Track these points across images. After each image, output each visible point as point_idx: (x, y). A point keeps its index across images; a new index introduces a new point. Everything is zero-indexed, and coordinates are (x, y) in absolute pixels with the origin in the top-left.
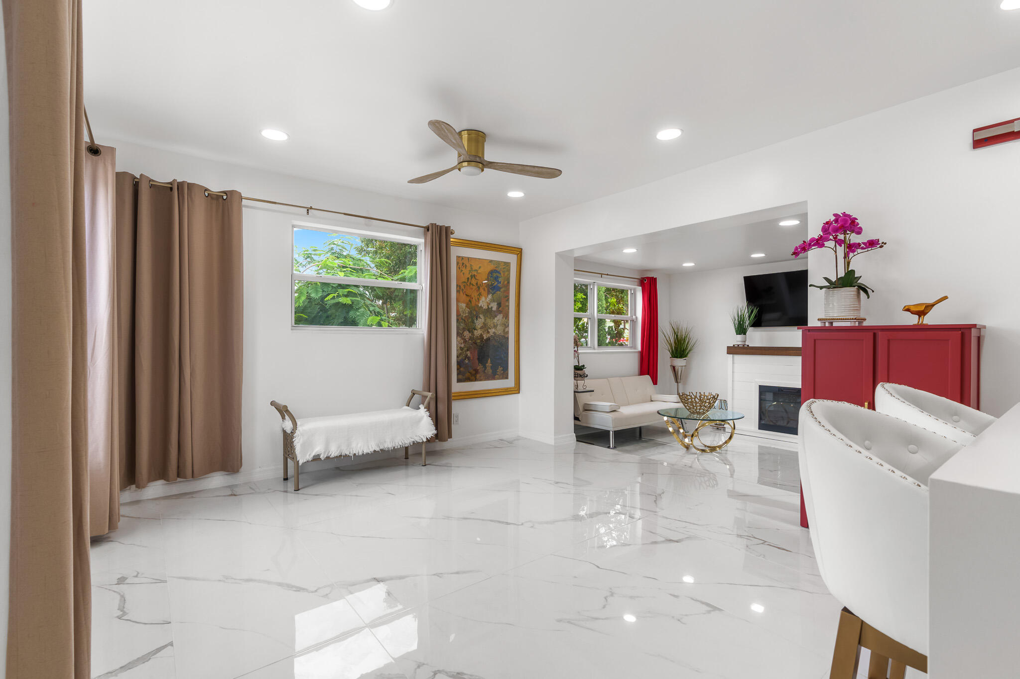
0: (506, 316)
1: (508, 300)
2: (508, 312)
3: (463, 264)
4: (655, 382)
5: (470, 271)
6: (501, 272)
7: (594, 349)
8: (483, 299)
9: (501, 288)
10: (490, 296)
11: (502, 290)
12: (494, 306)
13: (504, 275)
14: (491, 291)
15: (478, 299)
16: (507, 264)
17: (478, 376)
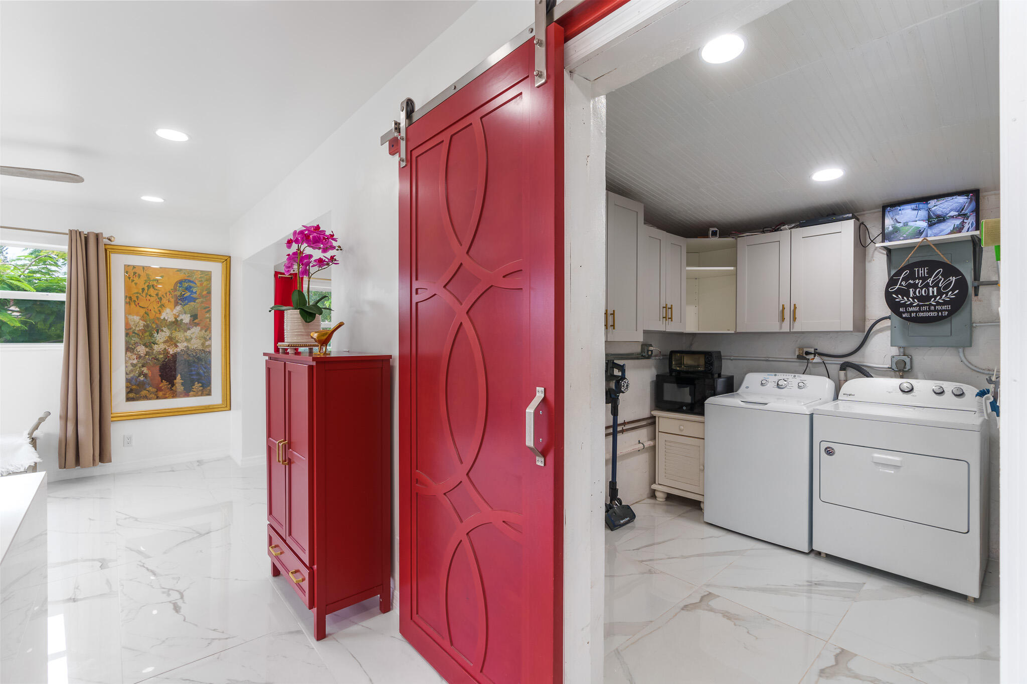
0: (208, 328)
1: (209, 310)
2: (210, 324)
3: (135, 273)
5: (146, 280)
6: (197, 282)
8: (168, 310)
9: (197, 299)
10: (179, 308)
11: (197, 301)
12: (186, 319)
13: (201, 285)
14: (180, 302)
15: (159, 311)
16: (207, 276)
17: (160, 394)
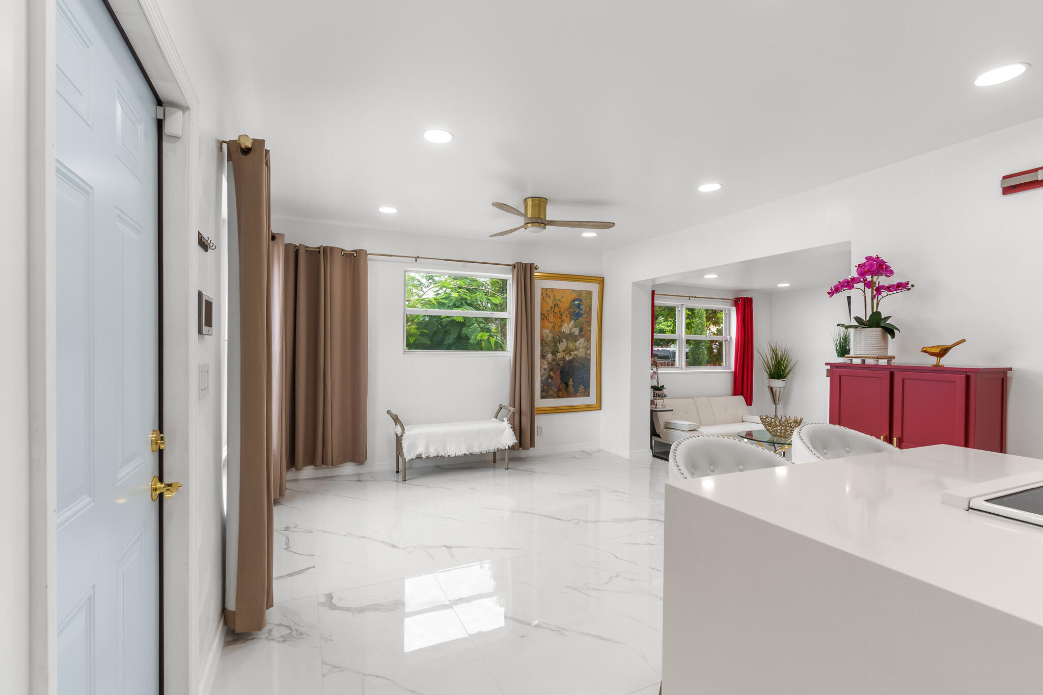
0: (588, 339)
1: (590, 325)
2: (590, 336)
3: (547, 294)
4: (749, 402)
5: (553, 300)
6: (583, 300)
7: (682, 369)
8: (566, 325)
9: (583, 314)
10: (572, 322)
11: (584, 316)
12: (576, 331)
13: (586, 302)
14: (573, 317)
15: (561, 325)
16: (589, 293)
17: (560, 393)
